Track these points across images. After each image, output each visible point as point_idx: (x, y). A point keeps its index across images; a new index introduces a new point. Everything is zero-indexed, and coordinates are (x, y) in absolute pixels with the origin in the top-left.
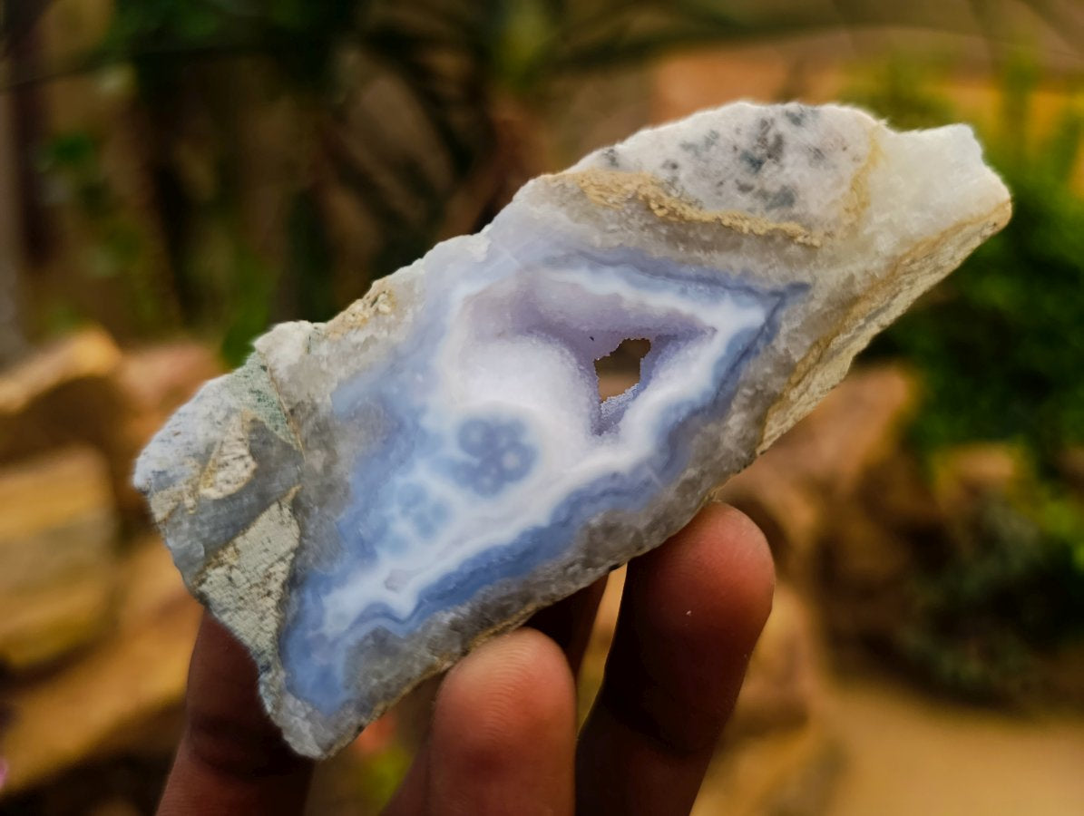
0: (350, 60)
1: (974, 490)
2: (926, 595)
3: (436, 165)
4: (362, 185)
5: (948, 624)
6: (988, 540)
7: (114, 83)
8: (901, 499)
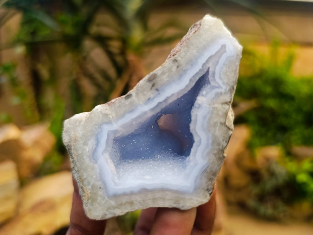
0: (88, 43)
1: (268, 159)
2: (255, 190)
3: (112, 72)
4: (91, 77)
5: (262, 198)
6: (272, 174)
7: (20, 50)
8: (247, 163)
